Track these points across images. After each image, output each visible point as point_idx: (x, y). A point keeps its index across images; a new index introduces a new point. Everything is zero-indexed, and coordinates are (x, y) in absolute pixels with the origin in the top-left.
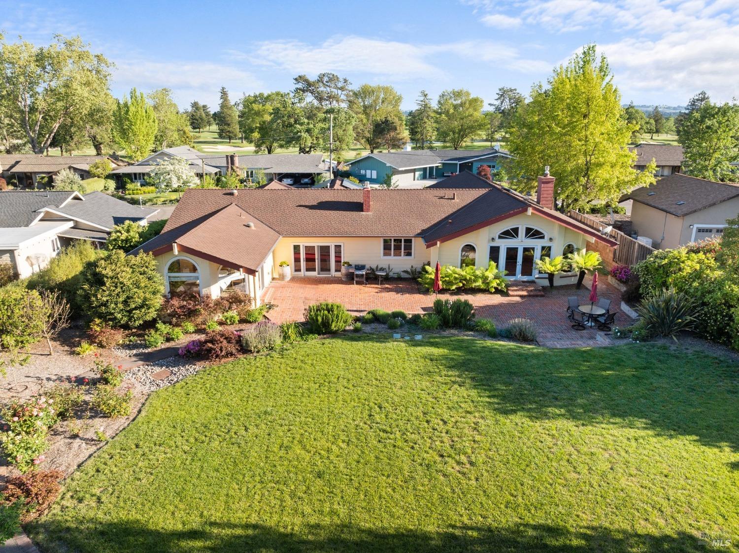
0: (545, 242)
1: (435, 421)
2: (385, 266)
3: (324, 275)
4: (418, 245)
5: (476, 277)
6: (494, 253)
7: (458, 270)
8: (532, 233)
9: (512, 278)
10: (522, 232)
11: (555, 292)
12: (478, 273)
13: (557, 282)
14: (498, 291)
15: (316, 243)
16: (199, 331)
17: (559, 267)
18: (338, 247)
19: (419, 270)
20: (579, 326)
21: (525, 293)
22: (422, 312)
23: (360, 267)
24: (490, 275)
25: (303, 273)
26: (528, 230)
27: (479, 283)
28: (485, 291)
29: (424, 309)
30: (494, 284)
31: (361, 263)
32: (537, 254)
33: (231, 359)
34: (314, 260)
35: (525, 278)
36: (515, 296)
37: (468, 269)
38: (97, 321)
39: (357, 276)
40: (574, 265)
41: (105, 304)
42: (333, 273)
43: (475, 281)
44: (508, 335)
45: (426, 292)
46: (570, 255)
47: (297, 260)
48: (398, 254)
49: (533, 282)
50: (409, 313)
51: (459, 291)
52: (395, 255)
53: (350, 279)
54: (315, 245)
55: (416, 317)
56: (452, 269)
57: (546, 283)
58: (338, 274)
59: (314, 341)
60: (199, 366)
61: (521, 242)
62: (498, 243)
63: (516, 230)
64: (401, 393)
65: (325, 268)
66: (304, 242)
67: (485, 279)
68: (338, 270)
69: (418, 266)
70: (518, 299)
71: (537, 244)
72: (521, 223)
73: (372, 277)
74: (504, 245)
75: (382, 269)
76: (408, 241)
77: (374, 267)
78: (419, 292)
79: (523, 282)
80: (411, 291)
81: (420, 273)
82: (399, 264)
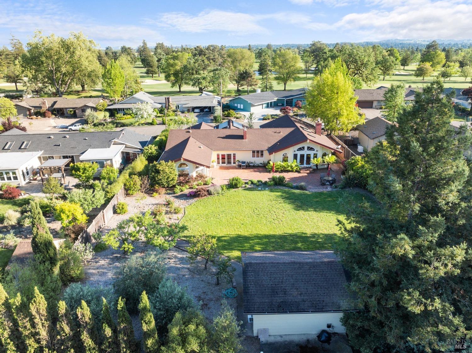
0: (315, 152)
1: (272, 212)
2: (253, 161)
3: (229, 165)
4: (266, 153)
5: (288, 166)
6: (295, 156)
7: (282, 164)
8: (310, 149)
9: (303, 166)
10: (306, 148)
11: (318, 171)
12: (289, 164)
13: (319, 167)
14: (296, 171)
15: (226, 153)
16: (190, 188)
17: (319, 162)
18: (234, 154)
19: (266, 163)
20: (323, 184)
21: (308, 172)
22: (268, 180)
23: (244, 162)
24: (293, 165)
25: (221, 164)
26: (308, 148)
27: (289, 168)
28: (292, 171)
29: (269, 179)
30: (295, 169)
31: (244, 160)
32: (312, 156)
33: (205, 197)
34: (225, 158)
35: (308, 166)
36: (304, 174)
37: (286, 163)
38: (157, 185)
39: (243, 166)
40: (325, 161)
41: (161, 180)
42: (232, 164)
43: (288, 167)
44: (297, 188)
45: (269, 172)
46: (324, 157)
47: (218, 158)
48: (258, 156)
49: (310, 167)
50: (263, 181)
51: (282, 171)
52: (257, 157)
53: (240, 167)
54: (226, 154)
55: (266, 183)
56: (280, 163)
57: (315, 167)
58: (234, 165)
59: (233, 190)
60: (196, 199)
61: (305, 152)
62: (297, 152)
63: (303, 148)
64: (262, 205)
65: (229, 162)
66: (221, 153)
67: (291, 167)
68: (234, 163)
69: (266, 161)
70: (306, 174)
71: (312, 153)
72: (305, 145)
73: (249, 166)
74: (299, 153)
75: (252, 163)
76: (262, 152)
77: (249, 162)
78: (267, 172)
79: (307, 167)
80: (264, 172)
81: (267, 164)
82: (259, 160)
